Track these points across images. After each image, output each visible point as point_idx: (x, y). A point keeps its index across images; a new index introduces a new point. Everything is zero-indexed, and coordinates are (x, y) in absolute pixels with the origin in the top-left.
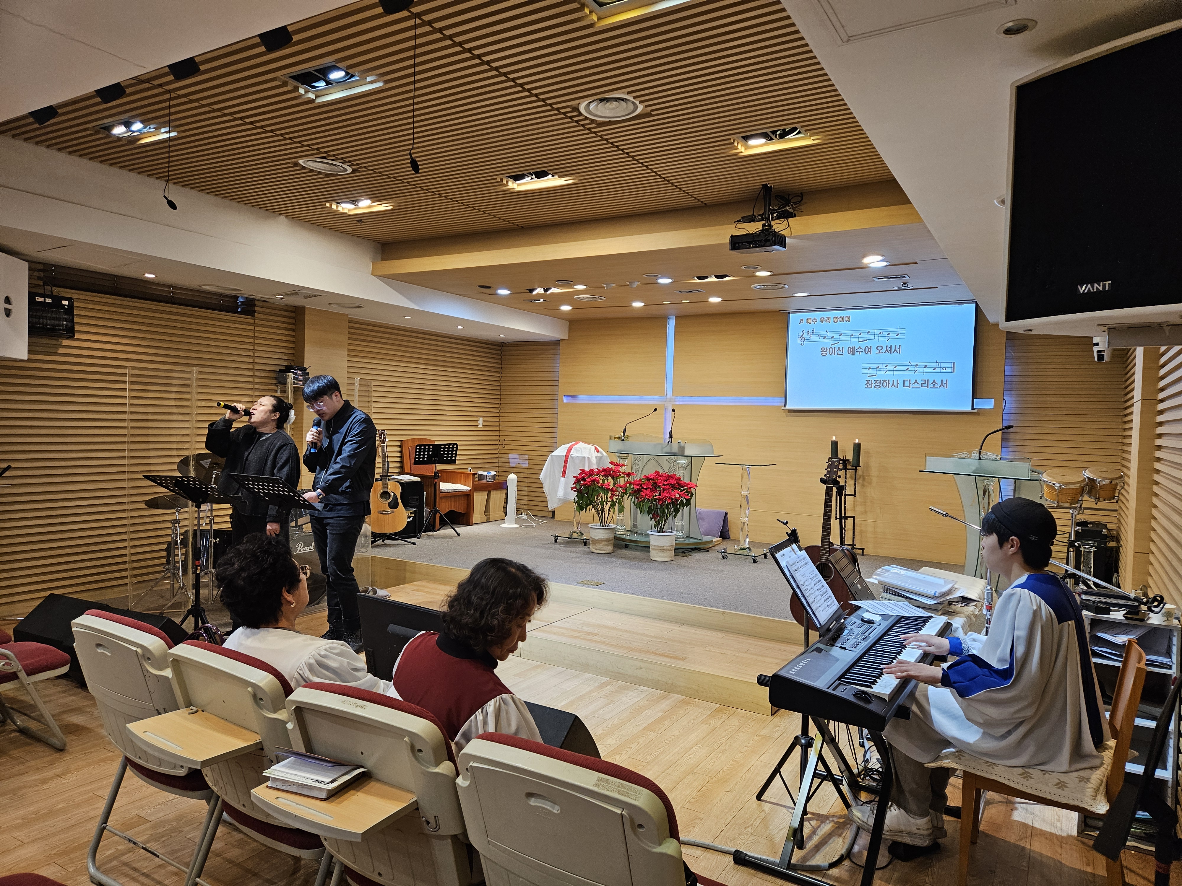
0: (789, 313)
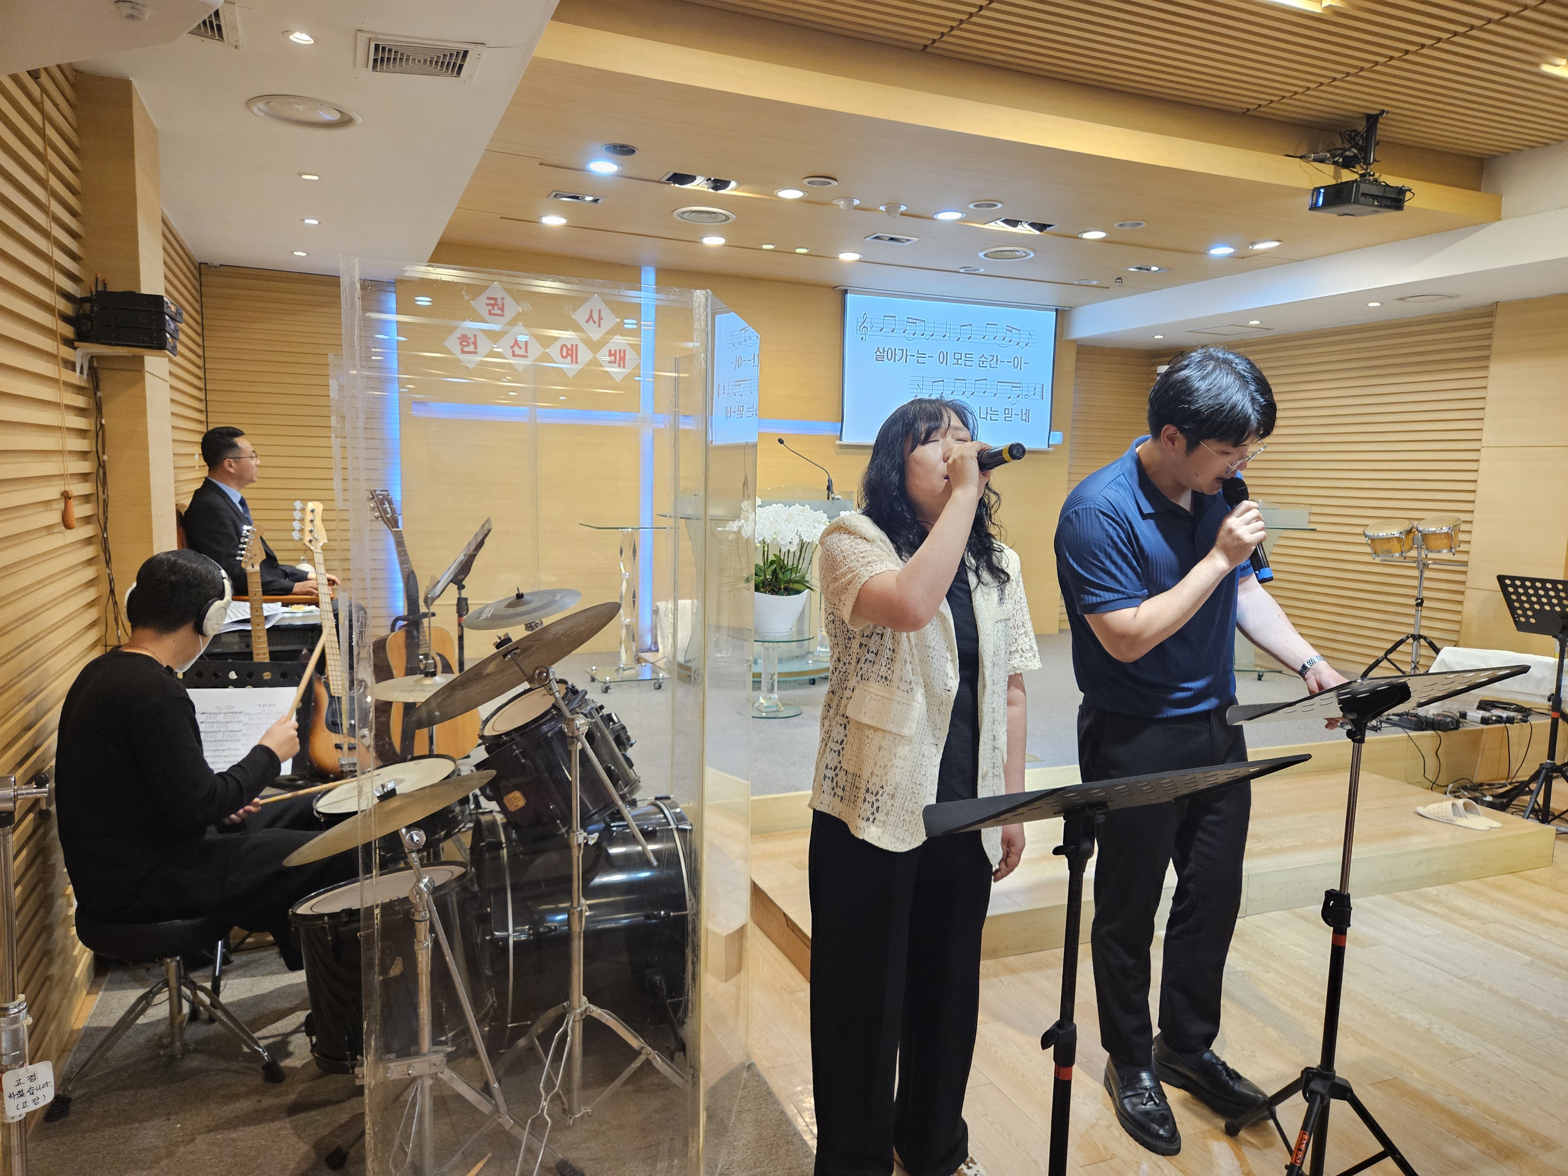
0: (846, 292)
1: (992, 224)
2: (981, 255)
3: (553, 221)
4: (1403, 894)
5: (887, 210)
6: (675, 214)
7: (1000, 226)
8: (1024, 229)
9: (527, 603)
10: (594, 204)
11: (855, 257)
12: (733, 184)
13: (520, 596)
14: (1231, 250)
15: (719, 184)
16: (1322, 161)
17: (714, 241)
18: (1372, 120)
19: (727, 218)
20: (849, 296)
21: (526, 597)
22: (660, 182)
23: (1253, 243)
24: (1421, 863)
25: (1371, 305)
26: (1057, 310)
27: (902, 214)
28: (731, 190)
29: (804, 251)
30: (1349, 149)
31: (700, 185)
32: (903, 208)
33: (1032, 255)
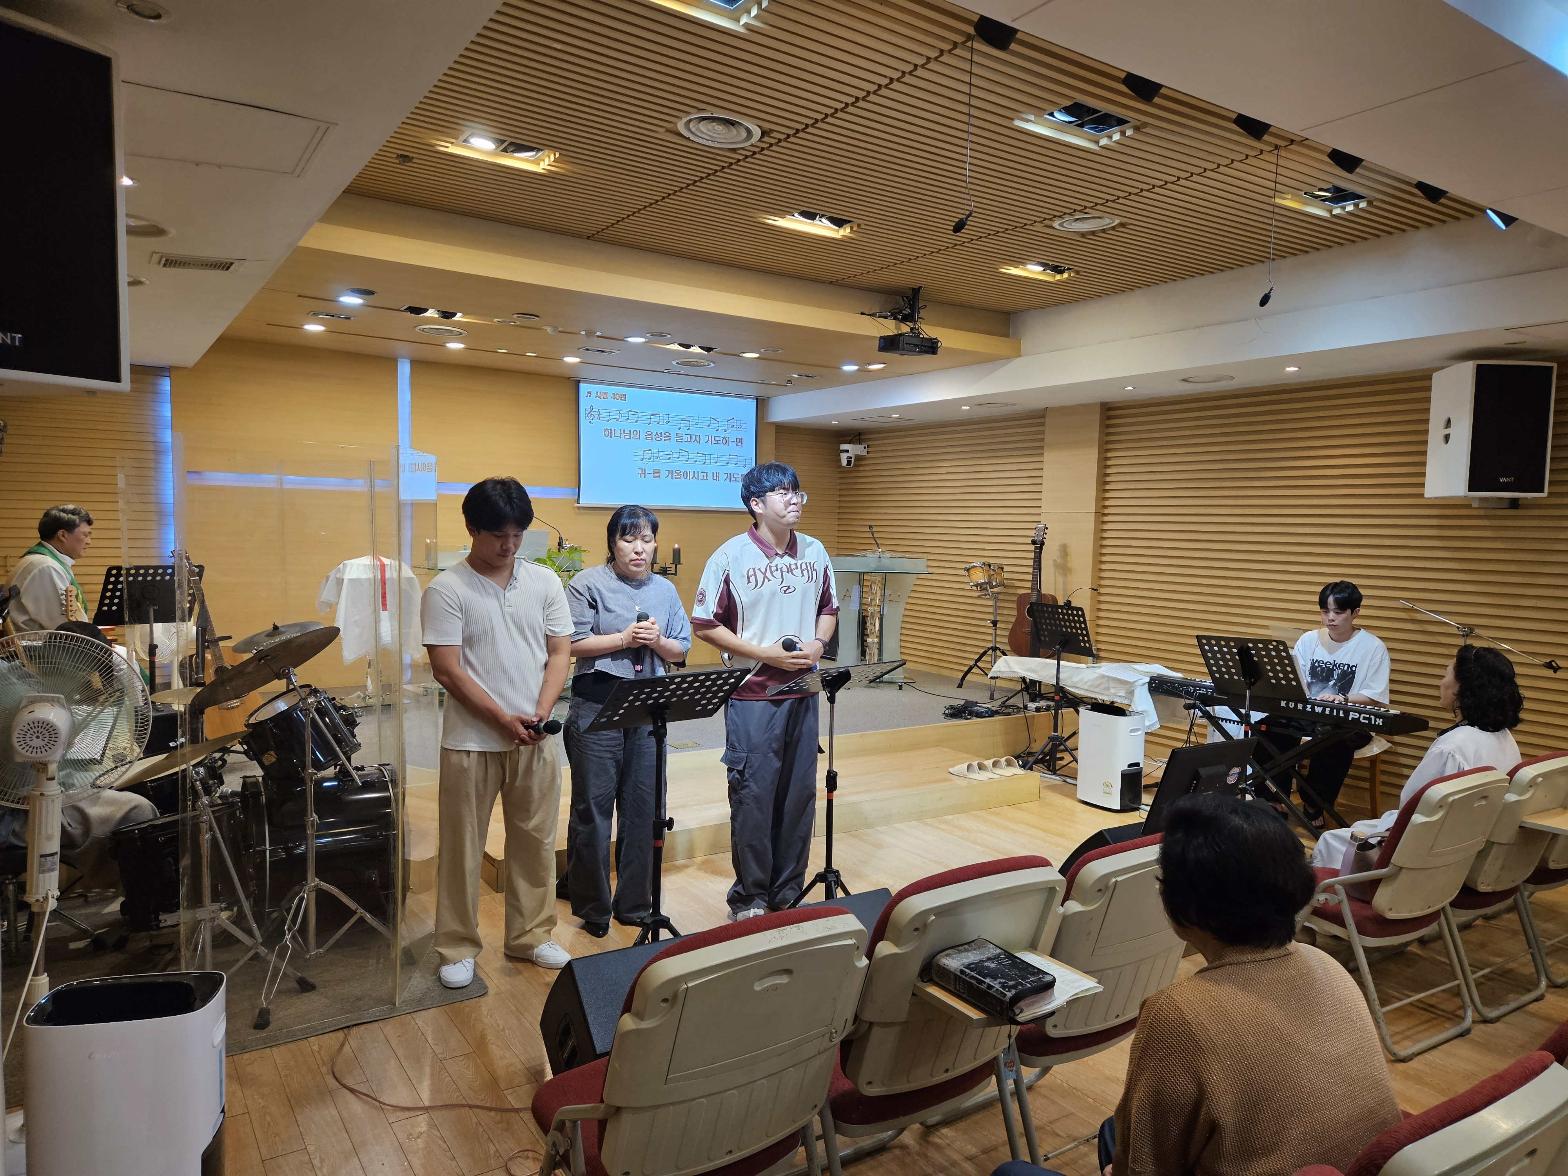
0: (579, 382)
1: (673, 345)
2: (674, 363)
3: (314, 328)
4: (929, 821)
5: (586, 334)
6: (417, 329)
7: (676, 347)
8: (695, 349)
9: (282, 633)
10: (346, 320)
11: (577, 360)
12: (459, 315)
13: (276, 628)
14: (856, 368)
15: (447, 315)
16: (886, 317)
17: (455, 346)
18: (916, 291)
19: (461, 334)
20: (582, 385)
21: (281, 629)
22: (398, 310)
23: (870, 364)
24: (941, 799)
25: (963, 408)
26: (757, 399)
27: (598, 336)
28: (459, 317)
29: (534, 355)
30: (905, 310)
31: (431, 313)
32: (598, 334)
33: (712, 365)
